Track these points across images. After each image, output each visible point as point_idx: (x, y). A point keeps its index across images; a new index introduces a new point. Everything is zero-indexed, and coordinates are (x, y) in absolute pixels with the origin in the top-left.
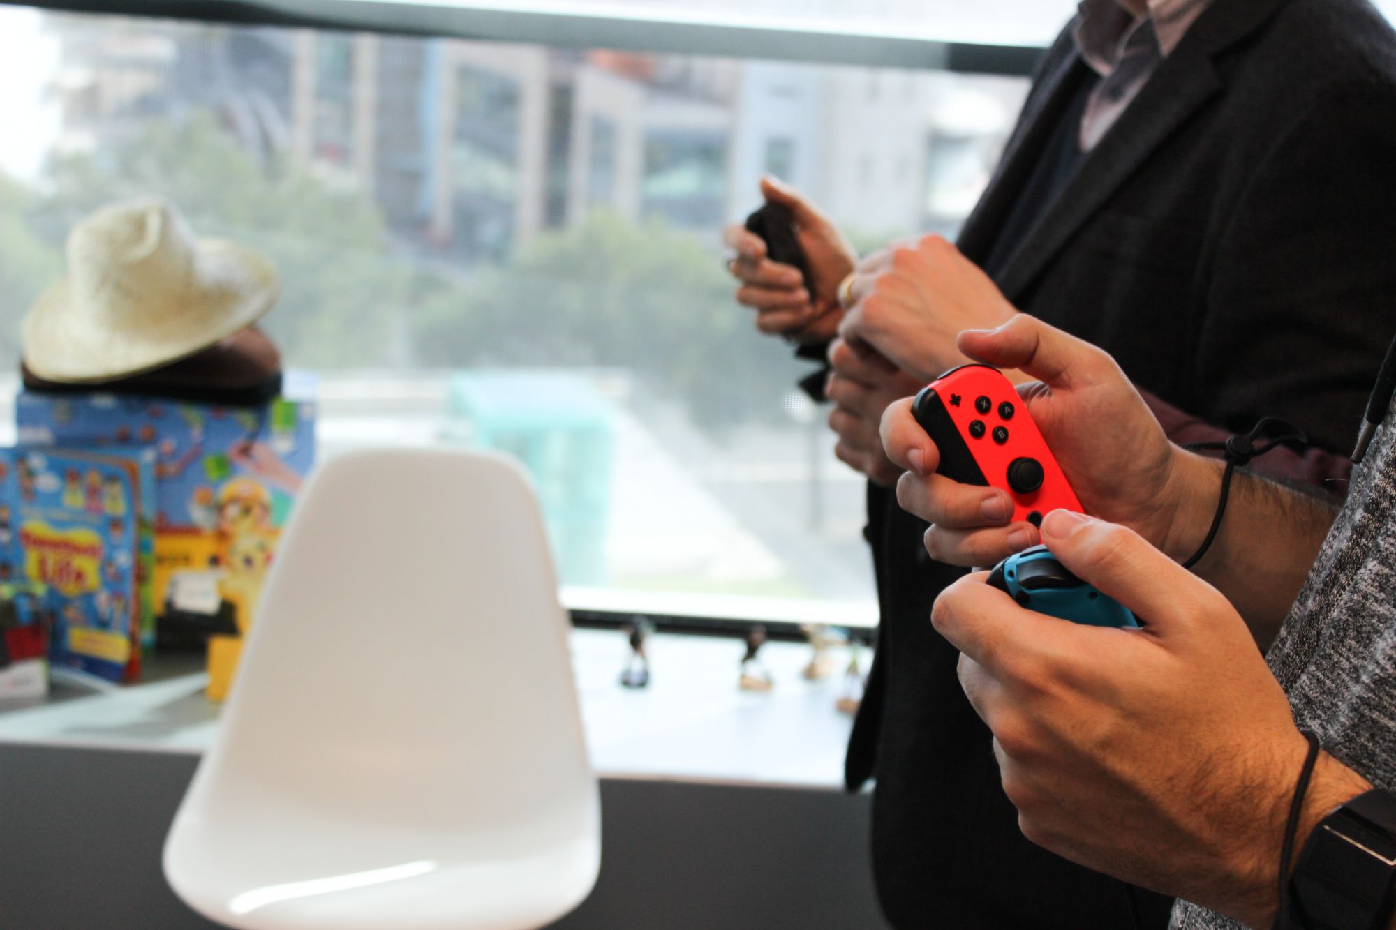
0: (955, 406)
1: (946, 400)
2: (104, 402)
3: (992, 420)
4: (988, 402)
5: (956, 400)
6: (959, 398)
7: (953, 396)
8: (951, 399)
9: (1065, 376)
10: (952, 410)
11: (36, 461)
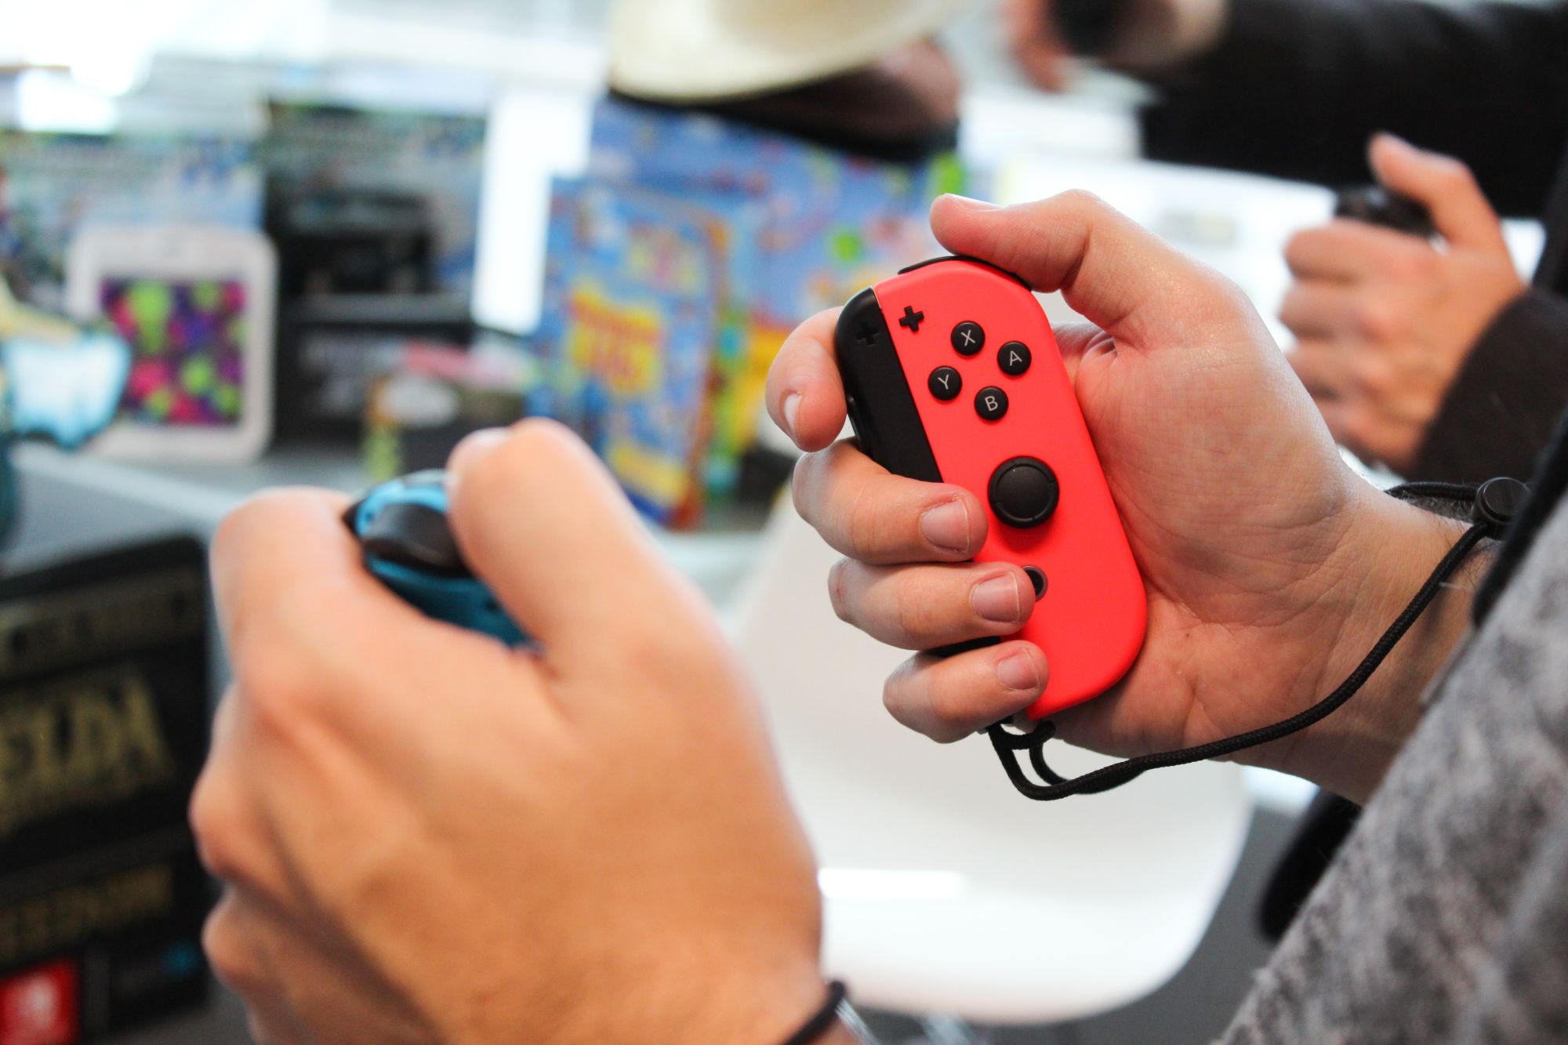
0: (908, 331)
1: (893, 317)
2: (703, 132)
3: (981, 373)
4: (979, 334)
5: (912, 320)
6: (920, 317)
7: (908, 310)
8: (903, 315)
9: (1133, 321)
10: (901, 337)
11: (599, 202)
